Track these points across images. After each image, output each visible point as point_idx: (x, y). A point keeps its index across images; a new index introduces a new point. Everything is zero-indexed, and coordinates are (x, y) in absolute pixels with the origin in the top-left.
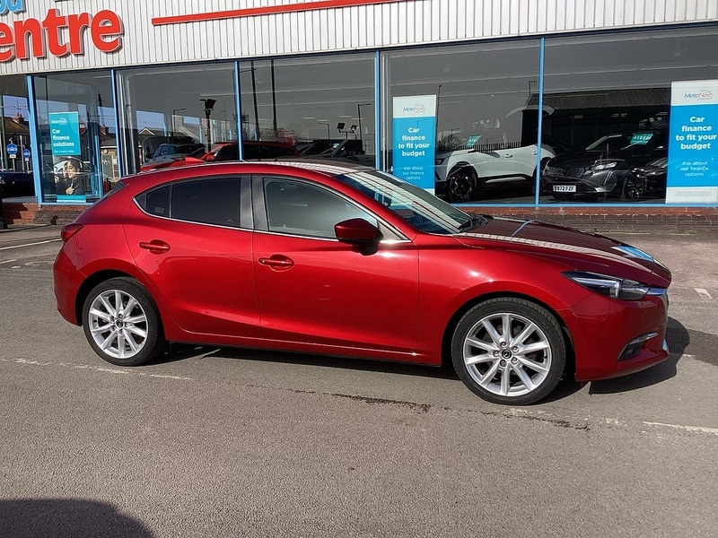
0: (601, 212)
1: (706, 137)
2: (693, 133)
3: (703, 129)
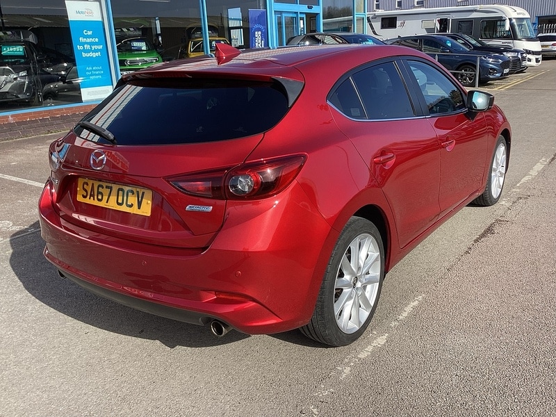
0: (44, 116)
1: (96, 47)
2: (87, 43)
3: (93, 40)
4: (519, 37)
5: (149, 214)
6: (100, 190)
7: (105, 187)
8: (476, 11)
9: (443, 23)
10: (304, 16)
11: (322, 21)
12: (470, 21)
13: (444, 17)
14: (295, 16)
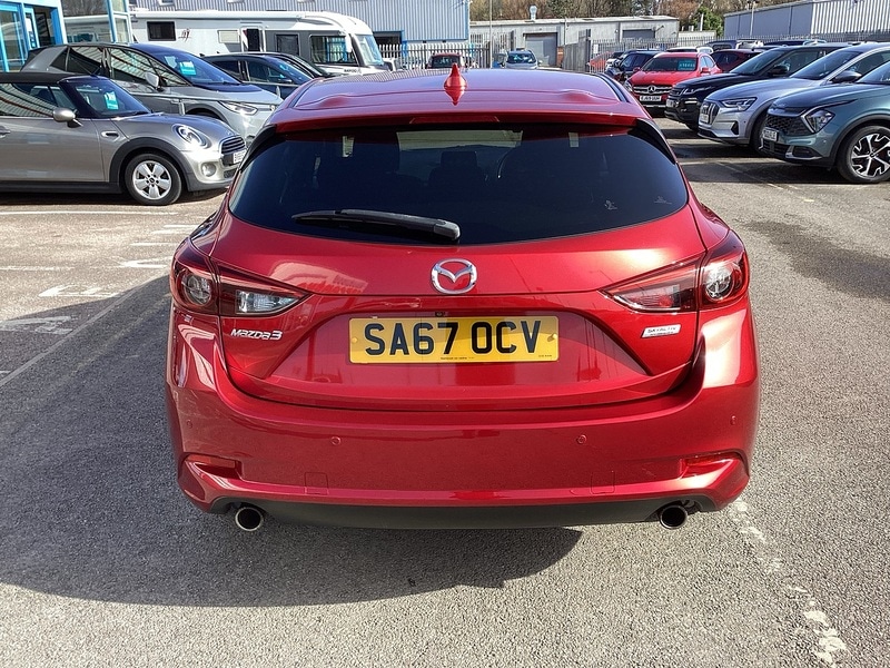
4: (366, 64)
5: (555, 357)
6: (423, 332)
7: (435, 326)
8: (300, 20)
9: (253, 35)
10: (31, 11)
11: (62, 19)
12: (294, 35)
13: (253, 26)
14: (15, 9)
